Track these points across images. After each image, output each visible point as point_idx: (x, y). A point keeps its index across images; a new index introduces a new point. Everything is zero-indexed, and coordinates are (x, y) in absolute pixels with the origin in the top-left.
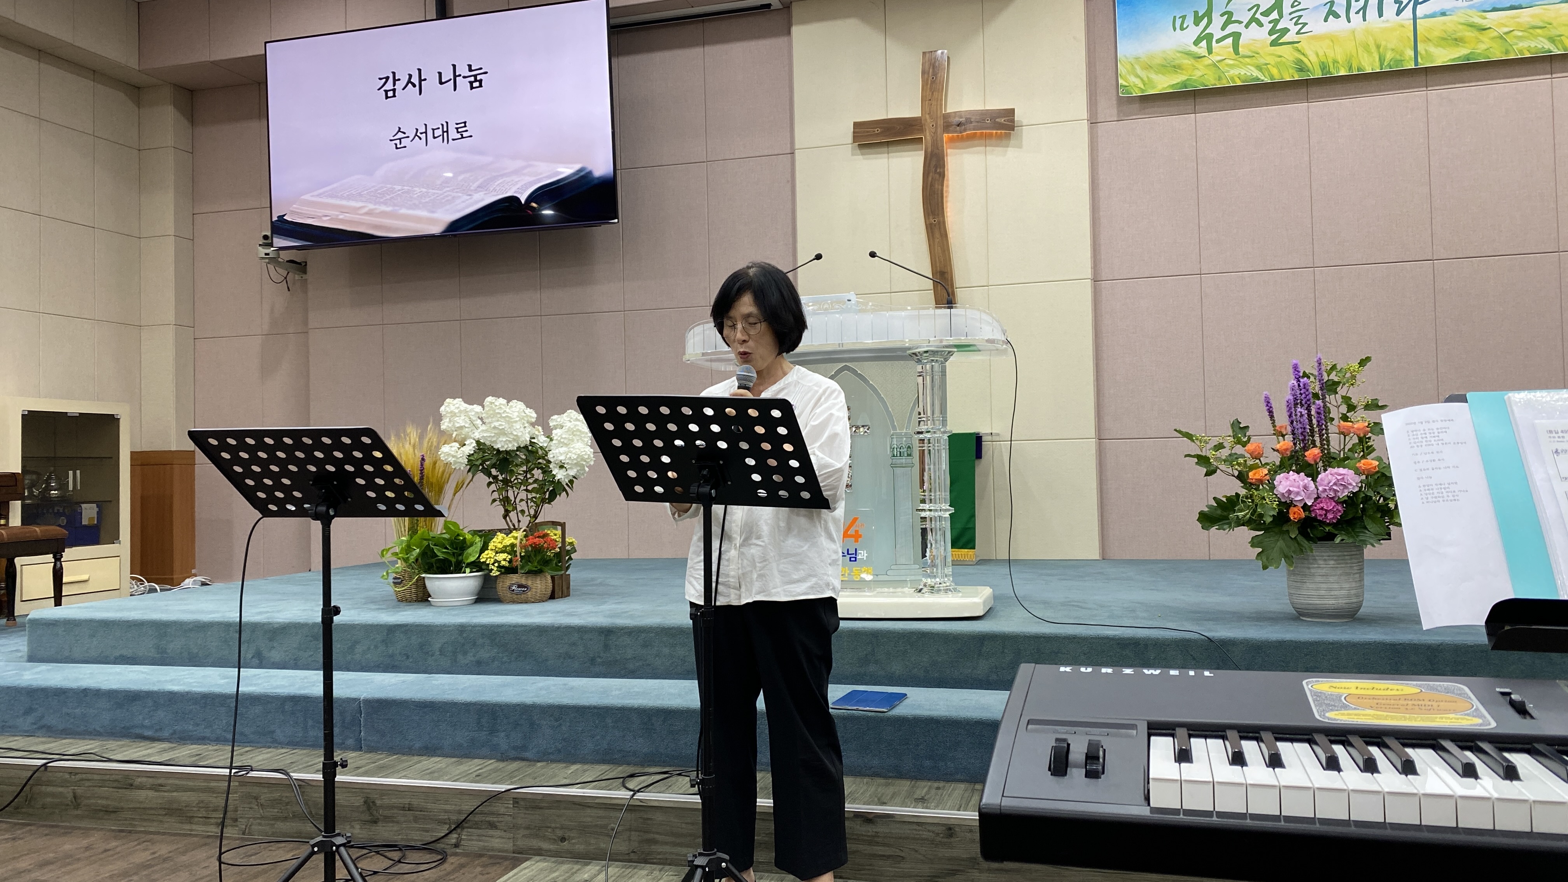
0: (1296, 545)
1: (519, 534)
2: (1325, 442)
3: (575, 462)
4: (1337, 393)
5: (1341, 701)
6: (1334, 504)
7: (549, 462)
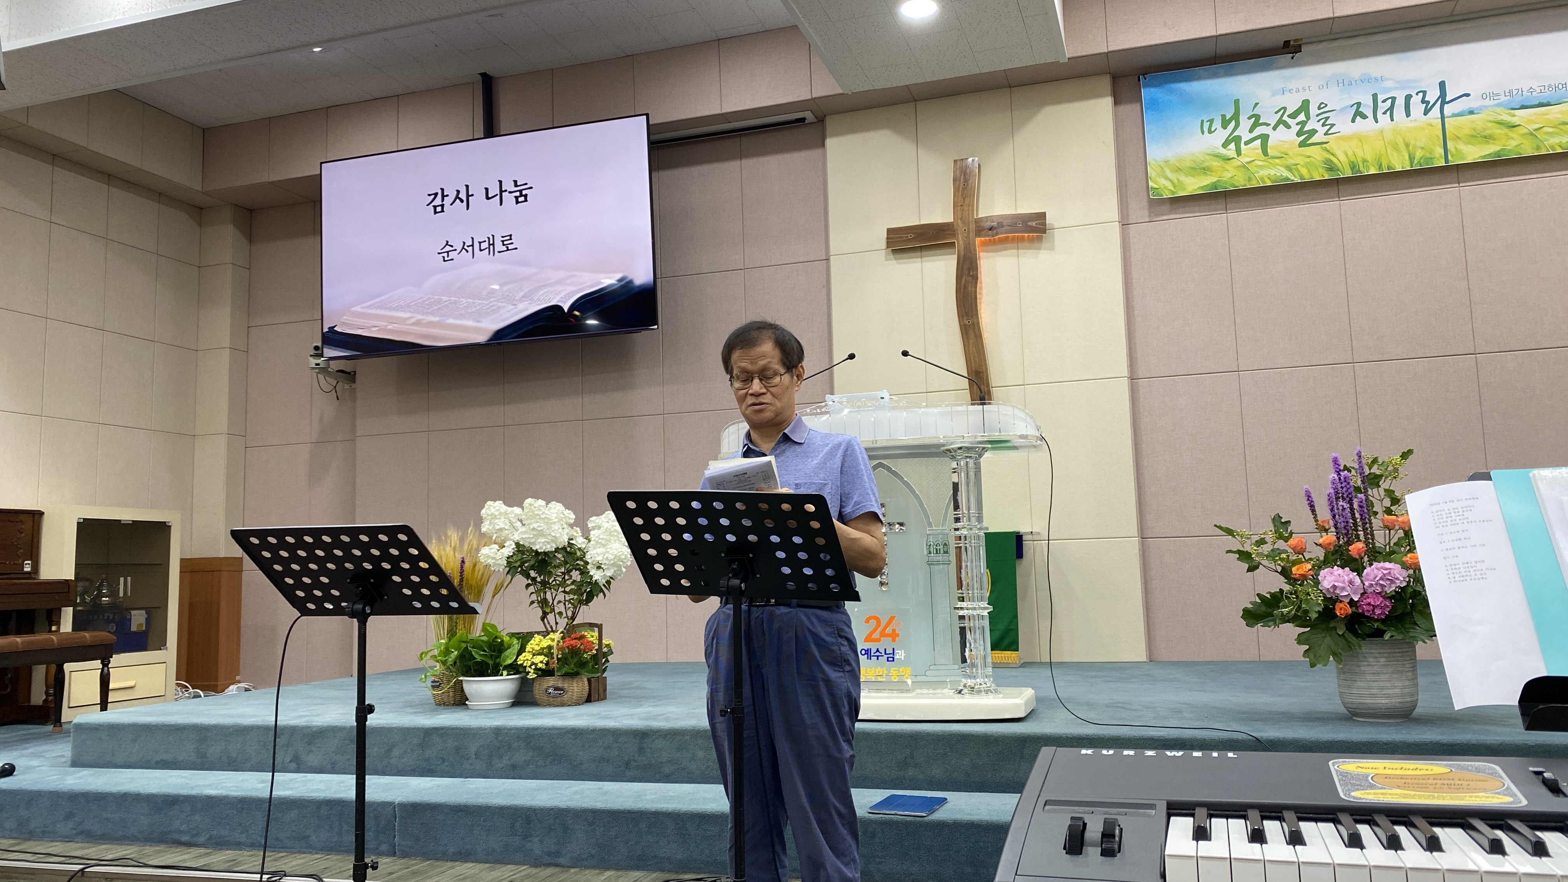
0: (1344, 642)
1: (557, 636)
2: (1370, 535)
3: (612, 562)
4: (1380, 486)
5: (1368, 780)
6: (1381, 599)
7: (587, 563)
